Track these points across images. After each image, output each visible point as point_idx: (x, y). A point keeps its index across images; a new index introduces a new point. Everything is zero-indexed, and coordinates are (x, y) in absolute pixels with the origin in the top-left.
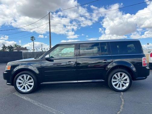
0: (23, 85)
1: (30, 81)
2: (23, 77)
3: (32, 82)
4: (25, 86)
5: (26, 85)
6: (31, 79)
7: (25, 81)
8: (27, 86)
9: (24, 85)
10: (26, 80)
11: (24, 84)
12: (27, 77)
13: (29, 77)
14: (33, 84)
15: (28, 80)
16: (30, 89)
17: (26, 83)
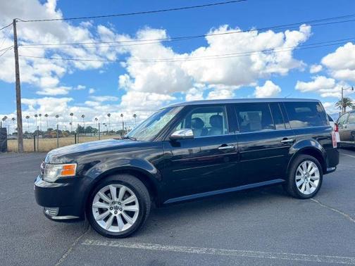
0: (111, 214)
1: (129, 200)
2: (108, 192)
3: (133, 203)
4: (117, 215)
5: (119, 212)
6: (130, 195)
7: (114, 203)
8: (121, 215)
9: (114, 215)
10: (116, 199)
11: (113, 212)
12: (118, 190)
13: (123, 189)
14: (136, 208)
15: (123, 199)
16: (132, 221)
17: (116, 208)
